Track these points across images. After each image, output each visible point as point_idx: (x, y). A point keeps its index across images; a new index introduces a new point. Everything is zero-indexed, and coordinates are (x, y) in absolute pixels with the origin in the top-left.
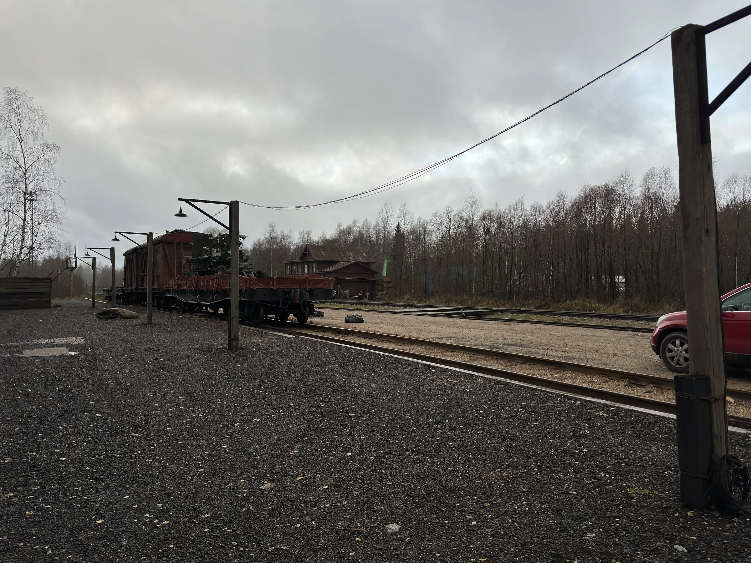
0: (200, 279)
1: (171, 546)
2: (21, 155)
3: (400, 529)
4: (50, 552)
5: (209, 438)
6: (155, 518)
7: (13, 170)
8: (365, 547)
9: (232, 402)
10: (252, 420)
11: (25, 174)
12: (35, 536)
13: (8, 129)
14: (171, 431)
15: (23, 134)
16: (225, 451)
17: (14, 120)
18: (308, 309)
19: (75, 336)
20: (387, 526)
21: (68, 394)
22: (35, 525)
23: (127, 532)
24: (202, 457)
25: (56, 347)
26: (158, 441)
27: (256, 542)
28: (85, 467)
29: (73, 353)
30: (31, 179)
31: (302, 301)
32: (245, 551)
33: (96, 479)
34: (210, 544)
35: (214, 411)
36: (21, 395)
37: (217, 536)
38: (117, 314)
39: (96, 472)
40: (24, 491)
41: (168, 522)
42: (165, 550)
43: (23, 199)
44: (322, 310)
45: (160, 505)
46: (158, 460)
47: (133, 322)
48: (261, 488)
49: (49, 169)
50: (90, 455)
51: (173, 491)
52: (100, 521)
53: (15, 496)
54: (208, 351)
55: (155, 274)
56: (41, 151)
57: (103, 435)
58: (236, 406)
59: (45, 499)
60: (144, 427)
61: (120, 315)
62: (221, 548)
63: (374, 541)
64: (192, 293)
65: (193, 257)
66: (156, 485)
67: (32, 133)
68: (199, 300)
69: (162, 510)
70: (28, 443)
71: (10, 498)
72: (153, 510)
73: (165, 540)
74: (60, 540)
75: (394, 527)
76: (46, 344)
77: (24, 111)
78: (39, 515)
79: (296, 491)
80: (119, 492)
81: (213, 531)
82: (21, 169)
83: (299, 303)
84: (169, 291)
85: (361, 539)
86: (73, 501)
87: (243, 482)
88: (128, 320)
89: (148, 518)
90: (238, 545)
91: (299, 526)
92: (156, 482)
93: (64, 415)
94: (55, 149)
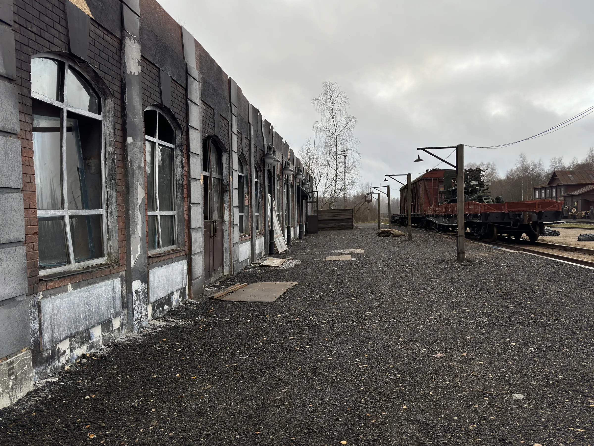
0: (448, 206)
1: (363, 379)
2: (334, 127)
3: (523, 398)
4: (300, 370)
5: (415, 320)
6: (361, 362)
7: (330, 138)
8: (488, 404)
9: (442, 298)
10: (451, 311)
11: (336, 140)
12: (296, 360)
13: (326, 110)
14: (392, 313)
15: (334, 112)
16: (421, 330)
17: (329, 104)
18: (538, 229)
19: (360, 248)
20: (514, 394)
21: (341, 284)
22: (298, 355)
23: (342, 366)
24: (405, 331)
25: (346, 255)
26: (381, 318)
27: (414, 386)
28: (334, 327)
29: (353, 259)
30: (339, 143)
31: (531, 222)
32: (404, 390)
33: (337, 335)
34: (386, 382)
35: (426, 303)
36: (316, 283)
37: (392, 378)
38: (390, 233)
39: (339, 332)
40: (299, 336)
41: (367, 365)
42: (359, 380)
43: (335, 157)
44: (557, 230)
45: (366, 356)
46: (377, 329)
47: (400, 239)
48: (434, 356)
49: (350, 134)
50: (339, 322)
51: (378, 349)
52: (330, 359)
53: (294, 339)
54: (442, 261)
55: (419, 203)
56: (345, 122)
57: (351, 311)
58: (443, 301)
59: (307, 342)
60: (376, 309)
61: (392, 234)
62: (391, 386)
63: (498, 402)
64: (443, 217)
65: (444, 190)
66: (369, 344)
67: (340, 111)
68: (448, 222)
69: (367, 358)
70: (310, 311)
71: (291, 339)
72: (361, 358)
73: (361, 375)
74: (307, 364)
75: (520, 396)
76: (341, 253)
77: (334, 97)
78: (301, 350)
79: (457, 362)
80: (347, 344)
81: (390, 375)
82: (333, 137)
83: (529, 224)
84: (428, 216)
85: (489, 398)
86: (321, 345)
87: (424, 351)
88: (397, 238)
89: (357, 361)
90: (402, 386)
91: (448, 383)
92: (370, 342)
93: (334, 297)
94: (353, 120)
